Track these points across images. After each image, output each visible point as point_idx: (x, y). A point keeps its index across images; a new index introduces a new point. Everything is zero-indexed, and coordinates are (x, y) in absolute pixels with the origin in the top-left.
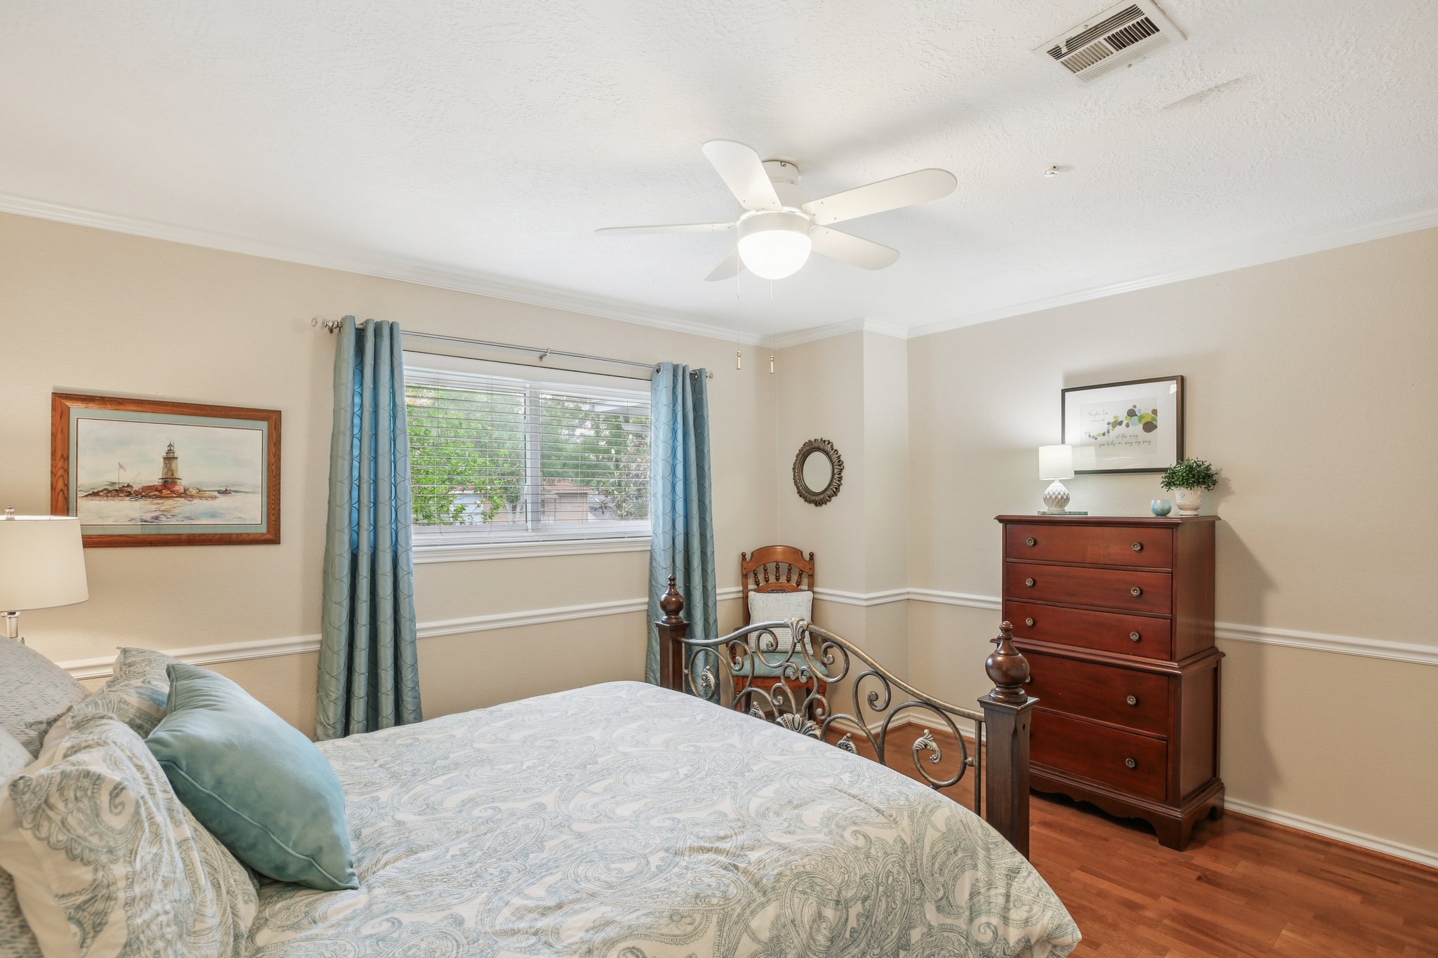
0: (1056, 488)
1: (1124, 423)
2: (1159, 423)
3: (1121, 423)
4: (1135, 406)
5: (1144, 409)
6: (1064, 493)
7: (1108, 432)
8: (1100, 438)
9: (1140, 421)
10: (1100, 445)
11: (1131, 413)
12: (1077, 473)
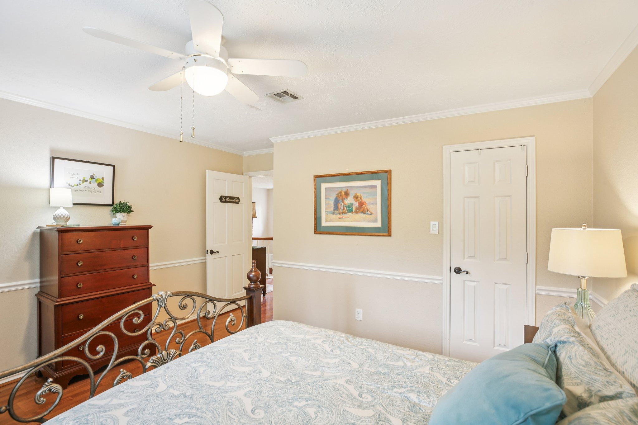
0: (62, 212)
1: (89, 181)
2: (104, 184)
3: (87, 181)
4: (94, 174)
5: (98, 176)
6: (68, 215)
7: (80, 184)
8: (75, 187)
9: (96, 182)
10: (75, 190)
11: (92, 177)
12: (74, 204)
